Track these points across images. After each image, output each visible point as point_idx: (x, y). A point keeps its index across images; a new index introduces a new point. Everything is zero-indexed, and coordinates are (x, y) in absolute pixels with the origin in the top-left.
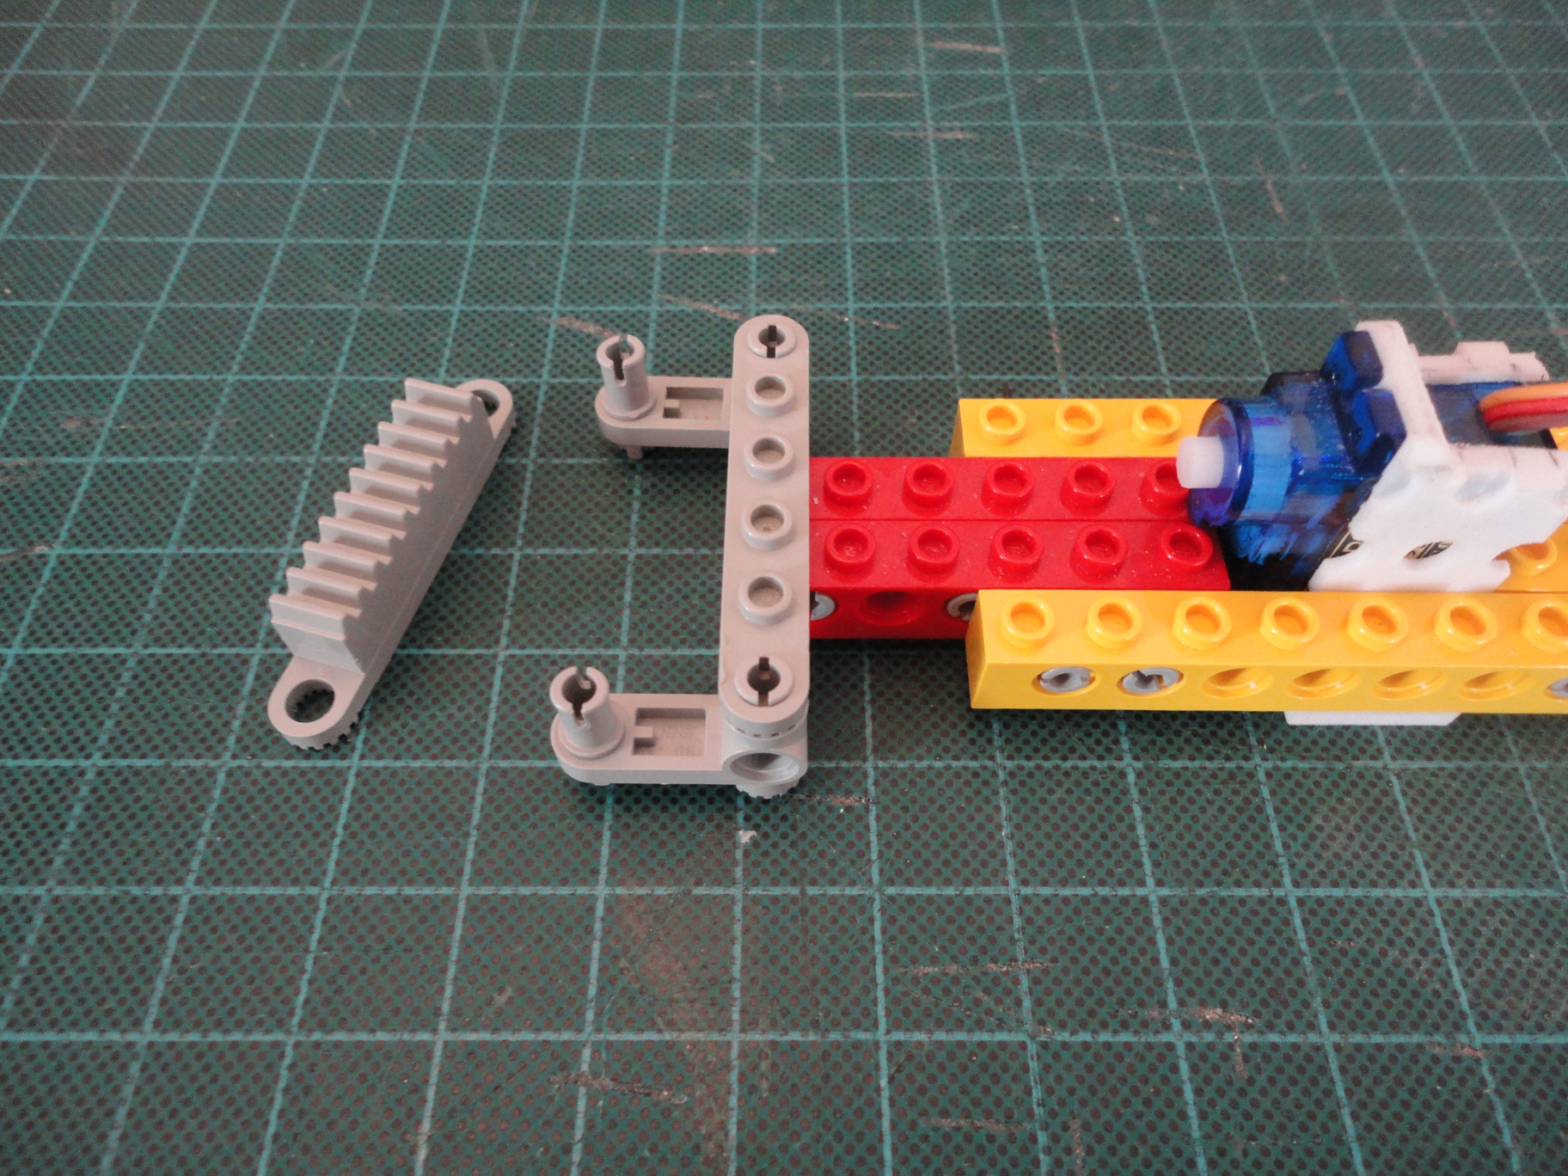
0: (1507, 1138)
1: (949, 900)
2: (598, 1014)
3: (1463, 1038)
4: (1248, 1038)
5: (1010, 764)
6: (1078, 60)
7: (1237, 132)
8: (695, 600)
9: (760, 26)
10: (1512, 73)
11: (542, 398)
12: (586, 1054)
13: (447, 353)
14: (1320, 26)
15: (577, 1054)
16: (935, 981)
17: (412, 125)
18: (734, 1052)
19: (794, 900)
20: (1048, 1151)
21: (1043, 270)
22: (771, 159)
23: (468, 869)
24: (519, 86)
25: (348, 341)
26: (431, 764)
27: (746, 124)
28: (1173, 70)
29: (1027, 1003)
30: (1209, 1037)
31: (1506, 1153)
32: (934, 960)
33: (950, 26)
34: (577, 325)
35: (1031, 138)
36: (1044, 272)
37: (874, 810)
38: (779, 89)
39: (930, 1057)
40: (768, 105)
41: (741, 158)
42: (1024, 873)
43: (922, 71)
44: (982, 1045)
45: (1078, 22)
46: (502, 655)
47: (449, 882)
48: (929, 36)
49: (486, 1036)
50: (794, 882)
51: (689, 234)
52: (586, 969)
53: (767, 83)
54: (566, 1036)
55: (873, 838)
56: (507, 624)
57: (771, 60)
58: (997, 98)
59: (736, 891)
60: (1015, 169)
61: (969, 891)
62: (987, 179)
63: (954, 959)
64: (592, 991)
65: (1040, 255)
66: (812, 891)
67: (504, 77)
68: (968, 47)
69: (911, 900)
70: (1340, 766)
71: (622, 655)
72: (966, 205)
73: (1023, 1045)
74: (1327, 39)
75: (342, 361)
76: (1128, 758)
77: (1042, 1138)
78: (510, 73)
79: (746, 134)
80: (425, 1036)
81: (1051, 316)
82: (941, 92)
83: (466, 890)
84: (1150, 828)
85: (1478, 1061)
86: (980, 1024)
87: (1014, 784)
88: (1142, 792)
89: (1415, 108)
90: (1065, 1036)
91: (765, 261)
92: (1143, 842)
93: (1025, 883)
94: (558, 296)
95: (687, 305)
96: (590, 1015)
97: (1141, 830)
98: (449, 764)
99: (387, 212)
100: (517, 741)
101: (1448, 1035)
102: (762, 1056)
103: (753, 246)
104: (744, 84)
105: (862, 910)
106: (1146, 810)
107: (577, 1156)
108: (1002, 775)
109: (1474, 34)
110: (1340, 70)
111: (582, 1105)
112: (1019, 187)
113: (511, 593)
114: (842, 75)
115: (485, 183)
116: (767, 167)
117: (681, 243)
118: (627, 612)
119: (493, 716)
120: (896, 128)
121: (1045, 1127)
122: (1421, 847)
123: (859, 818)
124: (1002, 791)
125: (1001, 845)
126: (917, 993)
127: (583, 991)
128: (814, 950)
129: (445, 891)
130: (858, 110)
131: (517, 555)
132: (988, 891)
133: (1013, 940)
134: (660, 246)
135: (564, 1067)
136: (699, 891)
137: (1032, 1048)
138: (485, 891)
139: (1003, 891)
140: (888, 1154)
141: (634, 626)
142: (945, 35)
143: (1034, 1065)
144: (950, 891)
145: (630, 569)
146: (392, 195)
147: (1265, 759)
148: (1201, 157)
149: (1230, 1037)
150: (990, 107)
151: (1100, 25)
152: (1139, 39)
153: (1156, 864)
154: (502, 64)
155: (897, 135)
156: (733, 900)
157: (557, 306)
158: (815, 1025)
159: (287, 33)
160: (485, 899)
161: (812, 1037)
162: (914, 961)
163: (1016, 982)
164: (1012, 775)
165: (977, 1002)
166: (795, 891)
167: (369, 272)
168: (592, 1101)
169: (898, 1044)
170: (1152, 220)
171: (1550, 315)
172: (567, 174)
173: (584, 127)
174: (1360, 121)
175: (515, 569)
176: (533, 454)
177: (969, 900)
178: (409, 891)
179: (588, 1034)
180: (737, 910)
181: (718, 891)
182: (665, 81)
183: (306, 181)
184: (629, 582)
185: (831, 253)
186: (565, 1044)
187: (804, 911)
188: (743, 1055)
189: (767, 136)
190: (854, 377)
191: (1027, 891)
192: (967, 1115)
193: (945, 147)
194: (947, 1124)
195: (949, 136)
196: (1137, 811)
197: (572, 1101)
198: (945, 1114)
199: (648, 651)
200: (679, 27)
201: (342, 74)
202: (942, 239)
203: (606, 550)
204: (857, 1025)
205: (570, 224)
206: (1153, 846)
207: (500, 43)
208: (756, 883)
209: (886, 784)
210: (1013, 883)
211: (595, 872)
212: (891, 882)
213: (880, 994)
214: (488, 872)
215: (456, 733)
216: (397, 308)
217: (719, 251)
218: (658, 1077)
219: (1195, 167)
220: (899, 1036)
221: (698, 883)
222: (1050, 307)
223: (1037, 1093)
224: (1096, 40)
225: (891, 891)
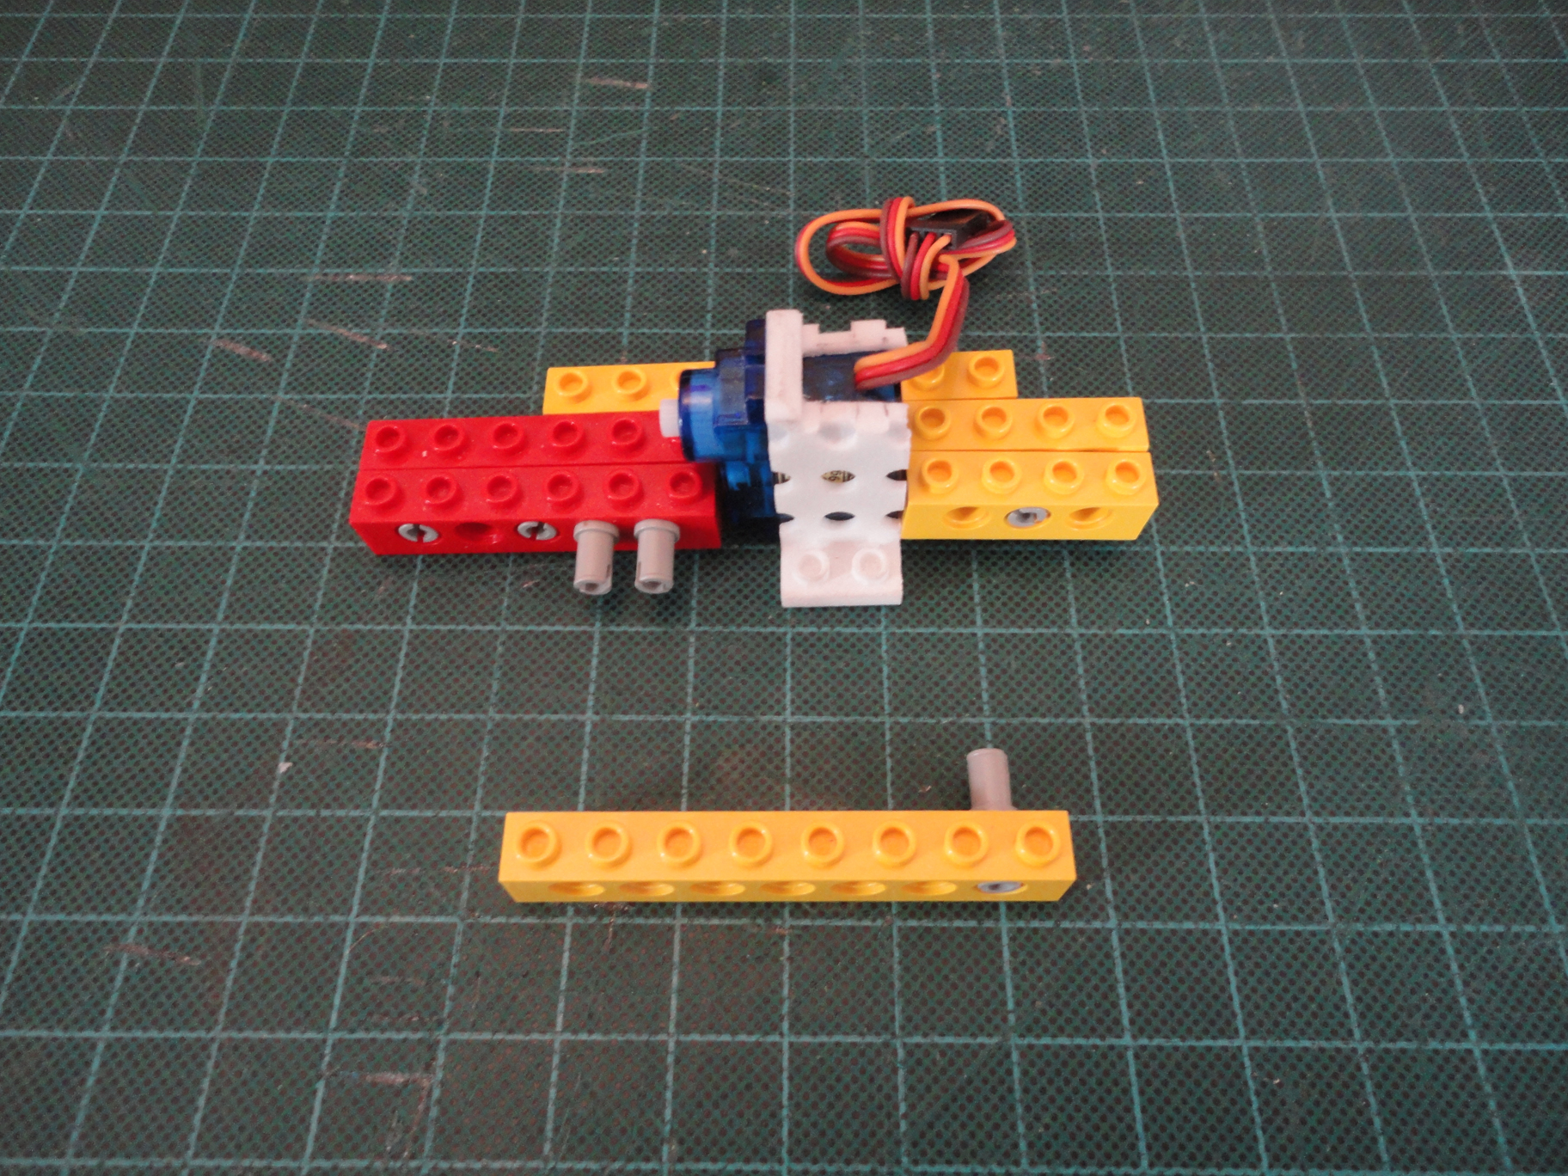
0: (786, 991)
1: (427, 820)
2: (148, 900)
3: (778, 922)
4: (620, 921)
5: (498, 717)
6: (709, 97)
7: (830, 167)
8: (283, 584)
9: (442, 61)
10: (1084, 111)
11: (190, 411)
12: (133, 931)
13: (118, 372)
14: (933, 63)
15: (126, 931)
16: (401, 879)
17: (123, 158)
18: (242, 930)
19: (310, 820)
20: (453, 999)
21: (629, 299)
22: (425, 192)
23: (68, 796)
24: (221, 119)
25: (38, 360)
26: (53, 715)
27: (410, 158)
28: (792, 108)
29: (465, 895)
30: (592, 920)
31: (781, 1002)
32: (404, 865)
33: (608, 62)
34: (231, 346)
35: (653, 173)
36: (629, 301)
37: (386, 753)
38: (446, 124)
39: (385, 932)
40: (432, 140)
41: (398, 190)
42: (489, 800)
43: (574, 107)
44: (423, 925)
45: (722, 59)
46: (122, 629)
47: (51, 805)
48: (589, 72)
49: (61, 917)
50: (313, 806)
51: (341, 262)
52: (143, 871)
53: (437, 117)
54: (121, 917)
55: (380, 773)
56: (129, 604)
57: (444, 98)
58: (634, 133)
59: (267, 813)
60: (628, 203)
61: (443, 814)
62: (605, 212)
63: (420, 863)
64: (146, 885)
65: (630, 286)
66: (325, 813)
67: (208, 112)
68: (619, 83)
69: (397, 820)
70: (749, 720)
71: (216, 628)
72: (579, 238)
73: (454, 925)
74: (935, 76)
75: (30, 378)
76: (589, 714)
77: (451, 990)
78: (216, 107)
79: (409, 167)
80: (16, 917)
81: (625, 341)
82: (584, 129)
83: (64, 811)
84: (592, 766)
85: (782, 937)
86: (426, 911)
87: (497, 733)
88: (594, 739)
89: (990, 145)
90: (487, 919)
91: (401, 290)
92: (584, 777)
93: (486, 807)
94: (220, 319)
95: (325, 329)
96: (141, 902)
97: (584, 768)
98: (67, 715)
99: (89, 241)
100: (122, 697)
101: (768, 920)
102: (262, 933)
103: (392, 274)
104: (416, 119)
105: (359, 827)
106: (593, 753)
107: (114, 998)
108: (490, 726)
109: (1065, 71)
110: (937, 108)
111: (124, 965)
112: (628, 221)
113: (137, 578)
114: (503, 111)
115: (177, 214)
116: (420, 202)
117: (331, 271)
118: (226, 595)
119: (106, 677)
120: (539, 163)
121: (455, 983)
122: (792, 781)
123: (374, 758)
124: (487, 738)
125: (476, 779)
126: (386, 887)
127: (139, 885)
128: (317, 857)
129: (49, 811)
130: (511, 144)
131: (148, 547)
132: (456, 813)
133: (466, 850)
134: (313, 274)
135: (115, 939)
136: (240, 813)
137: (460, 927)
138: (79, 812)
139: (468, 813)
140: (337, 1001)
141: (230, 606)
142: (604, 71)
143: (458, 940)
144: (429, 813)
145: (235, 559)
146: (95, 226)
147: (694, 713)
148: (792, 193)
149: (606, 921)
150: (622, 143)
151: (741, 61)
152: (769, 76)
153: (589, 793)
154: (209, 98)
155: (537, 169)
156: (264, 819)
157: (217, 328)
158: (306, 910)
159: (26, 65)
160: (77, 818)
161: (301, 919)
162: (389, 865)
163: (461, 879)
164: (498, 725)
165: (428, 895)
166: (312, 813)
167: (65, 297)
168: (131, 964)
169: (364, 925)
170: (733, 252)
171: (1040, 343)
172: (247, 207)
173: (270, 160)
174: (940, 159)
175: (144, 558)
176: (174, 460)
177: (441, 820)
178: (21, 811)
179: (137, 916)
180: (266, 828)
181: (254, 813)
182: (348, 115)
183: (23, 213)
184: (233, 570)
185: (457, 280)
186: (119, 924)
187: (316, 828)
188: (247, 932)
189: (427, 171)
190: (449, 395)
191: (487, 813)
192: (401, 973)
193: (577, 182)
194: (385, 980)
195: (581, 171)
196: (586, 754)
197: (117, 963)
198: (385, 973)
199: (238, 626)
200: (371, 61)
201: (69, 108)
202: (550, 270)
203: (220, 543)
204: (336, 911)
205: (242, 253)
206: (590, 780)
207: (212, 76)
208: (284, 807)
209: (399, 732)
210: (477, 807)
211: (164, 799)
212: (385, 806)
213: (358, 889)
214: (83, 797)
215: (76, 690)
216: (83, 331)
217: (362, 279)
218: (182, 948)
219: (782, 202)
220: (365, 919)
221: (240, 806)
222: (626, 333)
223: (455, 960)
224: (733, 74)
225: (384, 813)
